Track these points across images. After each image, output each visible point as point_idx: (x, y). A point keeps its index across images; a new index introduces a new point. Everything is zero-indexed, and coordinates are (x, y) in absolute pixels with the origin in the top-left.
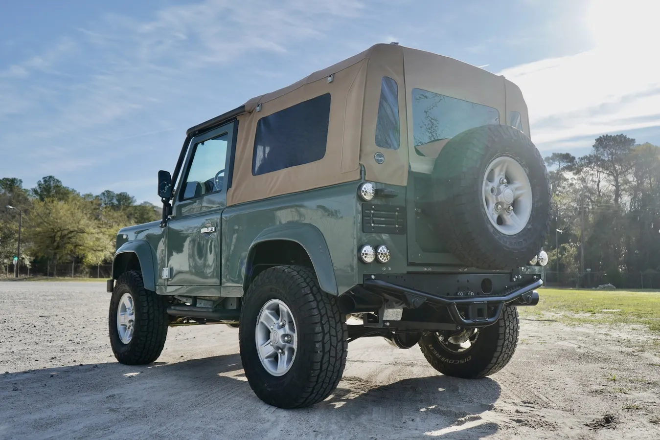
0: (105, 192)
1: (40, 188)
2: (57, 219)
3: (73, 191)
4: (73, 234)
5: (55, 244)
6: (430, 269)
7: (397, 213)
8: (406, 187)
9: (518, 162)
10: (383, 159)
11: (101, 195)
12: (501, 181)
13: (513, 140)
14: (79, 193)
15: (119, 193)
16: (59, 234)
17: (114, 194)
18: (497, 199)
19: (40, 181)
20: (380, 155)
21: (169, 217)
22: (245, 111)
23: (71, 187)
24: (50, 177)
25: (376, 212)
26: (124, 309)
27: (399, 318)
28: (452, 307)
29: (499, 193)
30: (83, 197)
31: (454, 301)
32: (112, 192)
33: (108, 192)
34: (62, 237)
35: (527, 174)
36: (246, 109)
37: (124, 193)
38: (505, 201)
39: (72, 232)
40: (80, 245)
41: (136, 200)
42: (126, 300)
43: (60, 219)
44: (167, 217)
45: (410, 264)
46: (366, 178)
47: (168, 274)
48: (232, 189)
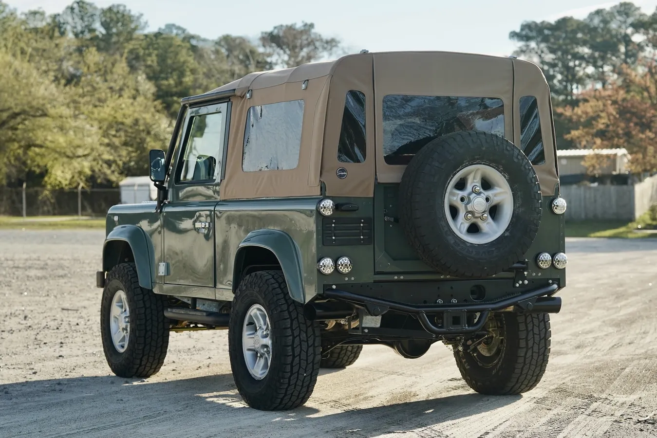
0: (75, 6)
6: (402, 277)
7: (361, 225)
8: (372, 198)
9: (494, 168)
10: (346, 174)
11: (65, 12)
12: (474, 189)
14: (15, 9)
15: (106, 6)
17: (95, 8)
18: (466, 208)
20: (343, 170)
21: (165, 201)
22: (236, 95)
25: (337, 225)
27: (378, 325)
28: (421, 314)
29: (469, 201)
31: (423, 310)
32: (91, 5)
33: (81, 4)
36: (238, 93)
37: (119, 6)
38: (475, 211)
41: (146, 23)
44: (162, 202)
45: (376, 273)
46: (327, 195)
47: (165, 271)
48: (225, 182)
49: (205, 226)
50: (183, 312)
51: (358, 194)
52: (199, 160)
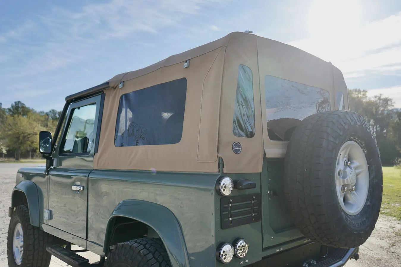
1: (12, 108)
2: (21, 127)
3: (33, 110)
4: (30, 135)
5: (20, 141)
6: (282, 249)
7: (253, 202)
8: (261, 173)
9: (359, 144)
10: (240, 148)
11: (49, 112)
12: (346, 163)
13: (357, 126)
16: (22, 135)
18: (344, 181)
19: (13, 104)
20: (238, 145)
21: (51, 167)
22: (109, 87)
23: (31, 108)
24: (19, 102)
25: (233, 205)
26: (18, 234)
29: (345, 175)
30: (39, 113)
32: (55, 110)
33: (53, 110)
34: (24, 137)
35: (365, 154)
36: (111, 85)
38: (351, 184)
39: (29, 134)
40: (35, 142)
42: (19, 228)
43: (23, 127)
44: (49, 167)
45: (264, 249)
46: (225, 172)
47: (48, 216)
48: (98, 155)
49: (80, 189)
50: (59, 254)
51: (250, 170)
52: (77, 139)
